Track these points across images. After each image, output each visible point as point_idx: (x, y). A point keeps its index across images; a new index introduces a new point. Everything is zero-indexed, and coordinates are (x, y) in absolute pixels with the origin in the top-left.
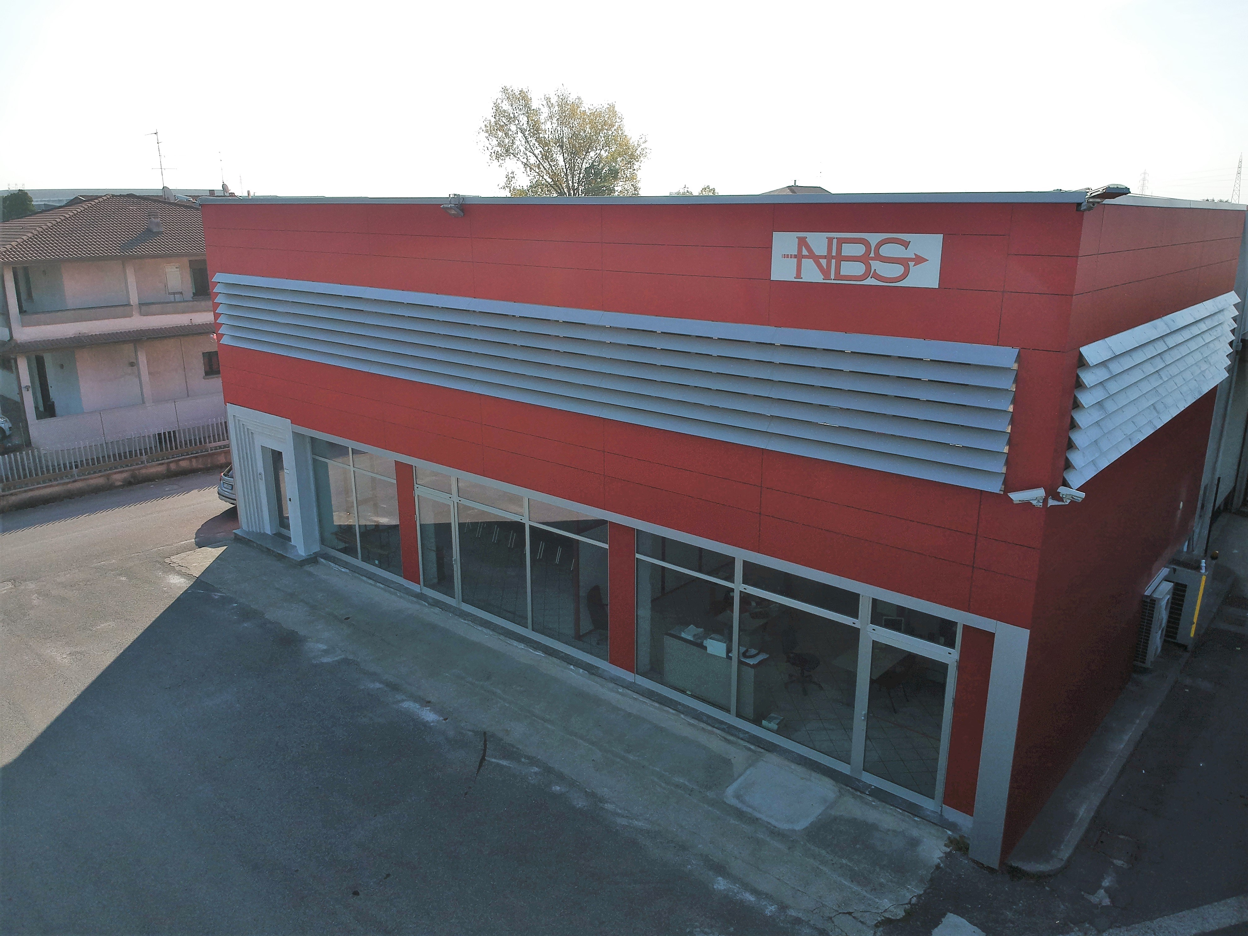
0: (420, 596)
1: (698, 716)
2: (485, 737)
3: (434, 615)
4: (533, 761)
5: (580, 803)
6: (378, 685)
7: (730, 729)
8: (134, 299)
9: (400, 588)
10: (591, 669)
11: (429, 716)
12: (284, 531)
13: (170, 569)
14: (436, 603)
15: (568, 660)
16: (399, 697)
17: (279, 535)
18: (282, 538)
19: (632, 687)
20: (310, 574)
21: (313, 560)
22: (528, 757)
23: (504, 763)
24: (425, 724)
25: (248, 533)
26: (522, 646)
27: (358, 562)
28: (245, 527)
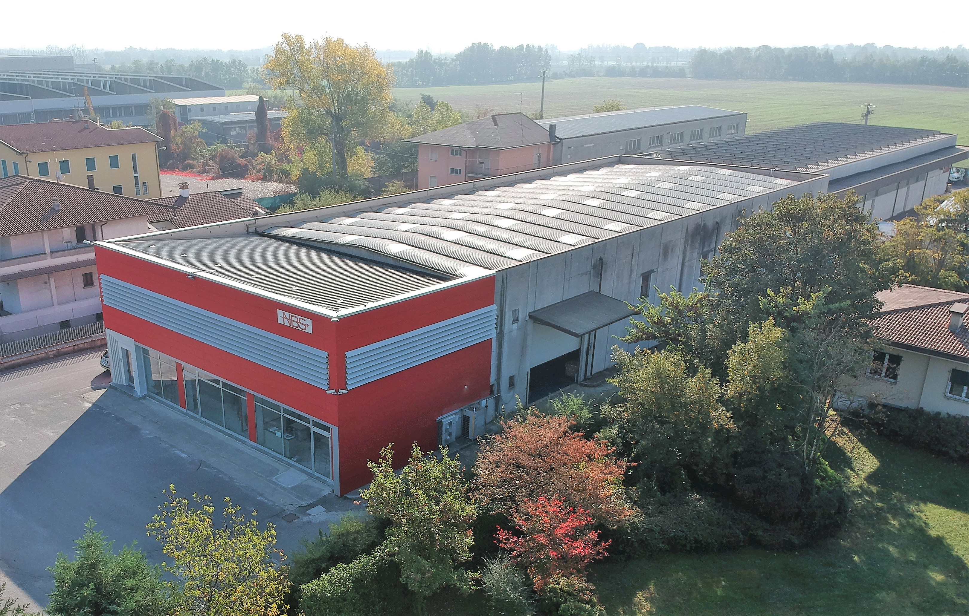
0: (186, 414)
1: (274, 457)
2: (201, 462)
3: (191, 422)
4: (215, 469)
5: (227, 479)
6: (167, 445)
7: (281, 460)
8: (48, 250)
9: (179, 410)
10: (243, 442)
11: (183, 455)
12: (132, 384)
13: (84, 400)
14: (192, 417)
15: (236, 439)
16: (174, 449)
17: (129, 385)
18: (131, 387)
19: (256, 448)
20: (143, 403)
21: (144, 397)
22: (214, 468)
23: (206, 469)
24: (182, 458)
25: (116, 384)
26: (221, 434)
27: (163, 399)
28: (114, 381)
